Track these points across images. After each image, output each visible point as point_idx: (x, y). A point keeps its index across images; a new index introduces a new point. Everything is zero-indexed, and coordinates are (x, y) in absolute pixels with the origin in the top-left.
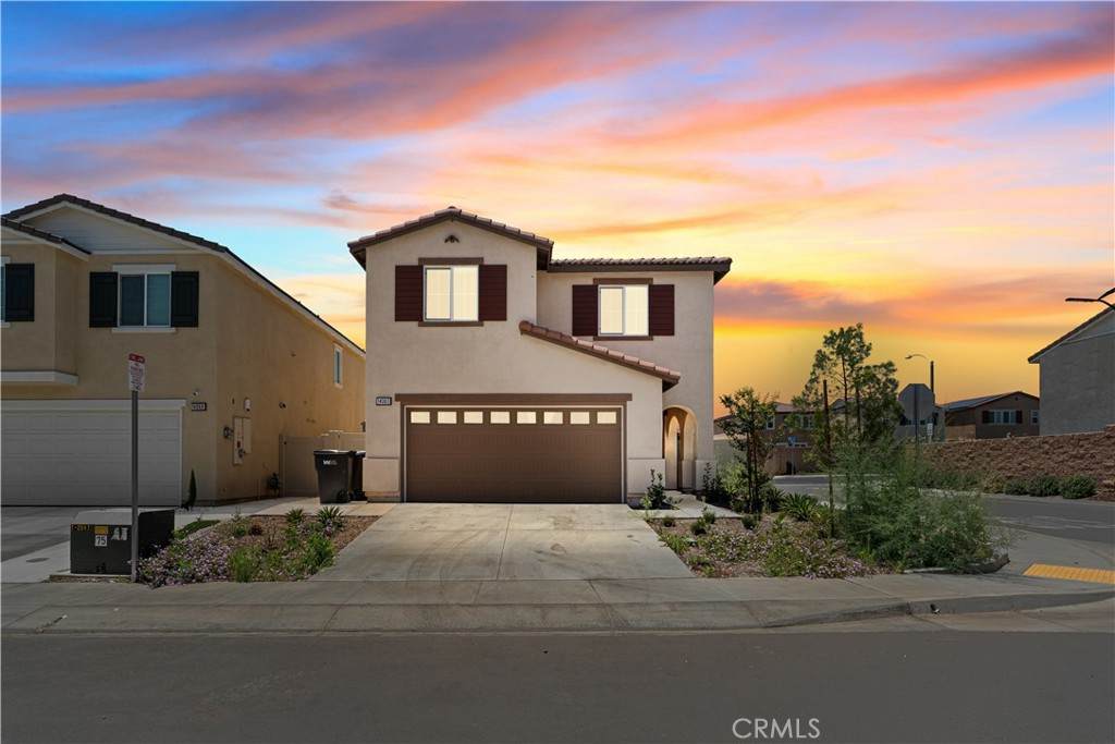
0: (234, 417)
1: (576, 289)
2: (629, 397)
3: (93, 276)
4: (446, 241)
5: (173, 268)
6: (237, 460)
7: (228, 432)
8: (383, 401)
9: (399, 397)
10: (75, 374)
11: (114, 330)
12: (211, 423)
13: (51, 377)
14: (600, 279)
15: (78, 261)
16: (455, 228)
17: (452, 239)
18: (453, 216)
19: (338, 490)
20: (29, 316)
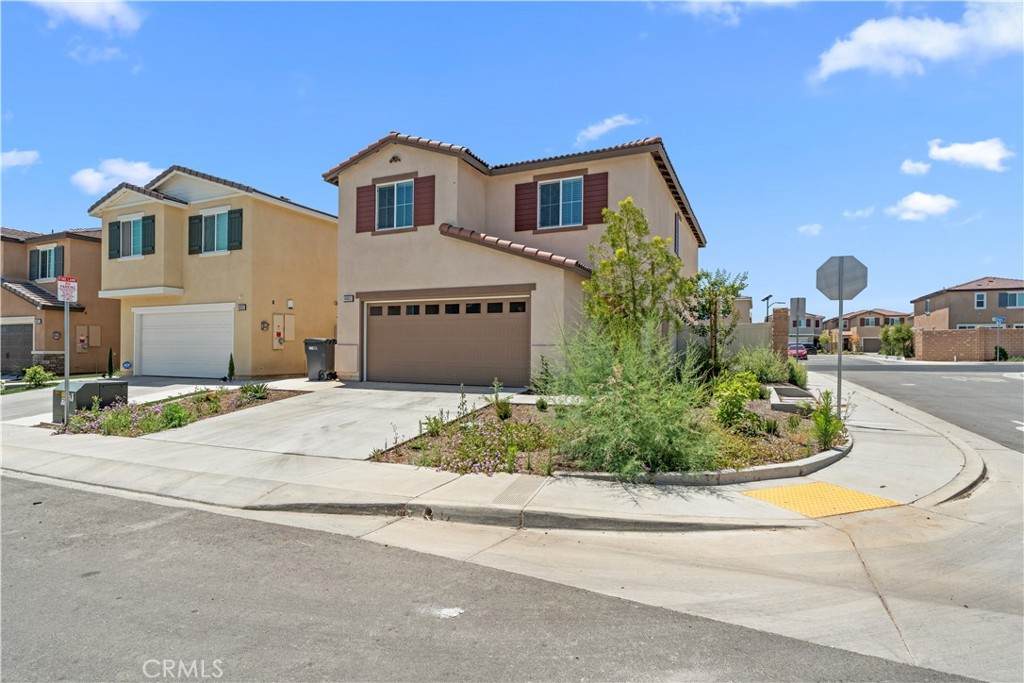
0: (274, 314)
1: (518, 188)
2: (533, 286)
3: (191, 218)
4: (391, 162)
5: (229, 208)
6: (276, 345)
7: (265, 325)
8: (349, 298)
9: (359, 295)
10: (182, 288)
11: (201, 255)
12: (249, 319)
13: (160, 291)
14: (540, 176)
15: (181, 210)
16: (395, 150)
17: (395, 159)
18: (393, 140)
19: (318, 370)
20: (152, 251)
